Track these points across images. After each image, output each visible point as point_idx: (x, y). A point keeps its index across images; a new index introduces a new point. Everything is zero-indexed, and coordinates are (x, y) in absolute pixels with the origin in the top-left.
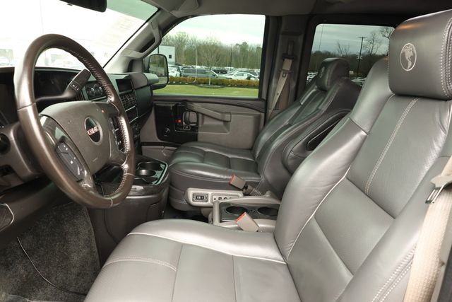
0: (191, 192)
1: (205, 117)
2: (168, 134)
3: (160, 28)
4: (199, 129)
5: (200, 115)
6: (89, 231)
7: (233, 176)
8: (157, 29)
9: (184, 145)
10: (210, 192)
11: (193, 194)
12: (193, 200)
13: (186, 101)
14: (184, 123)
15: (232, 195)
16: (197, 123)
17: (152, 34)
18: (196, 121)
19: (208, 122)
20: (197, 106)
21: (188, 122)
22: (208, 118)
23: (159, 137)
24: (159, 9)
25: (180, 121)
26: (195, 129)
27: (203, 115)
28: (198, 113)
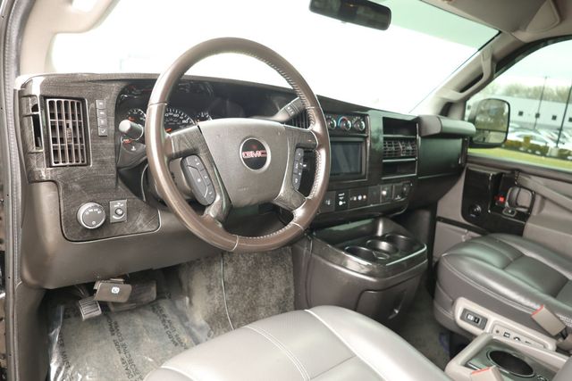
0: (462, 304)
1: (547, 203)
2: (477, 213)
3: (493, 59)
4: (530, 219)
5: (538, 199)
6: (286, 290)
7: (542, 305)
8: (489, 60)
9: (494, 235)
10: (493, 318)
11: (465, 311)
12: (462, 318)
13: (519, 171)
14: (507, 204)
15: (531, 339)
16: (530, 209)
17: (480, 68)
18: (528, 205)
19: (549, 211)
20: (534, 183)
21: (514, 204)
22: (552, 206)
23: (464, 214)
24: (500, 32)
25: (501, 199)
26: (524, 216)
27: (544, 198)
28: (534, 194)
